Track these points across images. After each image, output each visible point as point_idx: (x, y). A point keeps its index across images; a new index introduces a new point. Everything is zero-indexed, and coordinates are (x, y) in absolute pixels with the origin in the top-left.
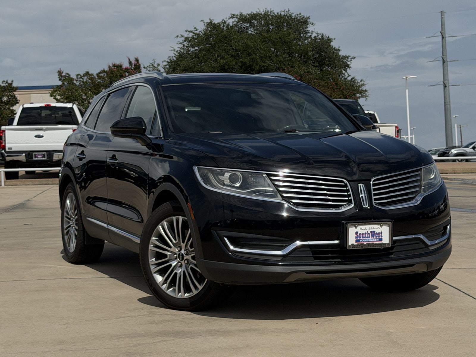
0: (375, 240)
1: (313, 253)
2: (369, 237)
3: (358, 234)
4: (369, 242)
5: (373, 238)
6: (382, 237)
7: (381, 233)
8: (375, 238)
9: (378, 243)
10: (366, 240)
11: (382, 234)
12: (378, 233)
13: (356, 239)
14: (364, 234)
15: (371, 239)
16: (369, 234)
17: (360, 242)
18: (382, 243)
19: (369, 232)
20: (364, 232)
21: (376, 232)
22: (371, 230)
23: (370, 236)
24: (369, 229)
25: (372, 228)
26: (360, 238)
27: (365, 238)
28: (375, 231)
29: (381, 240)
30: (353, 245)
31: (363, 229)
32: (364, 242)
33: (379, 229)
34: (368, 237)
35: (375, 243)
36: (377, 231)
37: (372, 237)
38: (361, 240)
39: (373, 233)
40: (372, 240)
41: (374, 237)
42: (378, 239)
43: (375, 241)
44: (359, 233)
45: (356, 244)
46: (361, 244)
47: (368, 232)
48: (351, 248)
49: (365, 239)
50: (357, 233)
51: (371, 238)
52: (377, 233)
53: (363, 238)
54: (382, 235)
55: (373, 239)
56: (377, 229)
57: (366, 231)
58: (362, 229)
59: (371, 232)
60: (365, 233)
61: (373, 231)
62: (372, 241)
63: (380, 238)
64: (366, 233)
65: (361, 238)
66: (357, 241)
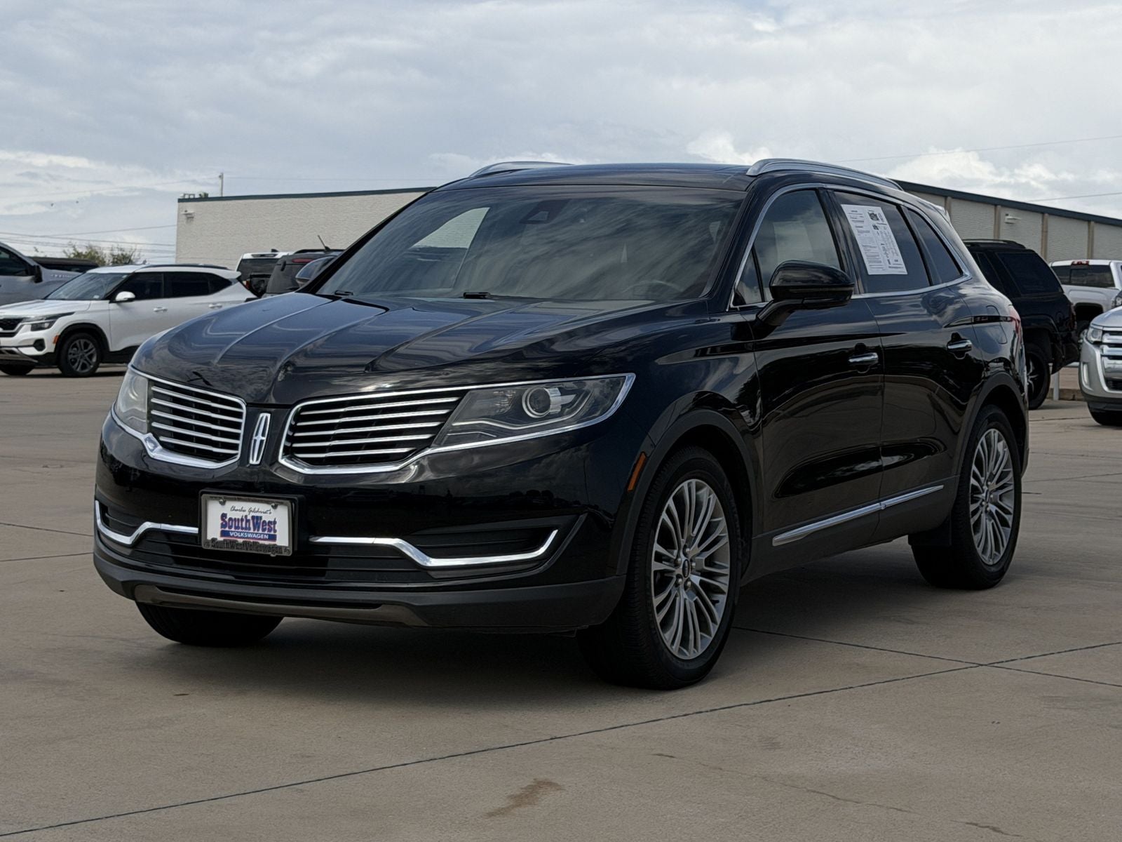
0: (262, 537)
1: (175, 549)
2: (250, 529)
3: (227, 520)
4: (247, 538)
5: (256, 532)
6: (275, 531)
7: (275, 523)
8: (260, 531)
9: (267, 543)
10: (242, 534)
11: (276, 525)
12: (267, 521)
13: (223, 529)
14: (238, 519)
15: (253, 533)
16: (248, 521)
17: (229, 536)
18: (275, 545)
19: (249, 517)
20: (238, 515)
21: (263, 519)
22: (252, 514)
23: (251, 526)
24: (250, 511)
25: (256, 510)
26: (230, 527)
27: (240, 530)
28: (261, 518)
29: (273, 538)
30: (214, 540)
31: (237, 510)
32: (237, 537)
33: (270, 513)
34: (246, 528)
35: (261, 542)
36: (266, 518)
37: (254, 530)
38: (232, 532)
39: (256, 520)
40: (254, 536)
41: (258, 530)
42: (266, 534)
43: (260, 539)
44: (228, 517)
45: (221, 539)
46: (231, 541)
47: (246, 516)
48: (210, 548)
49: (241, 532)
50: (224, 516)
51: (252, 531)
52: (264, 522)
53: (236, 528)
54: (276, 528)
55: (256, 534)
56: (265, 513)
57: (245, 514)
58: (236, 508)
59: (253, 517)
60: (240, 518)
61: (257, 517)
62: (254, 538)
63: (272, 533)
64: (242, 520)
65: (233, 529)
66: (223, 533)
